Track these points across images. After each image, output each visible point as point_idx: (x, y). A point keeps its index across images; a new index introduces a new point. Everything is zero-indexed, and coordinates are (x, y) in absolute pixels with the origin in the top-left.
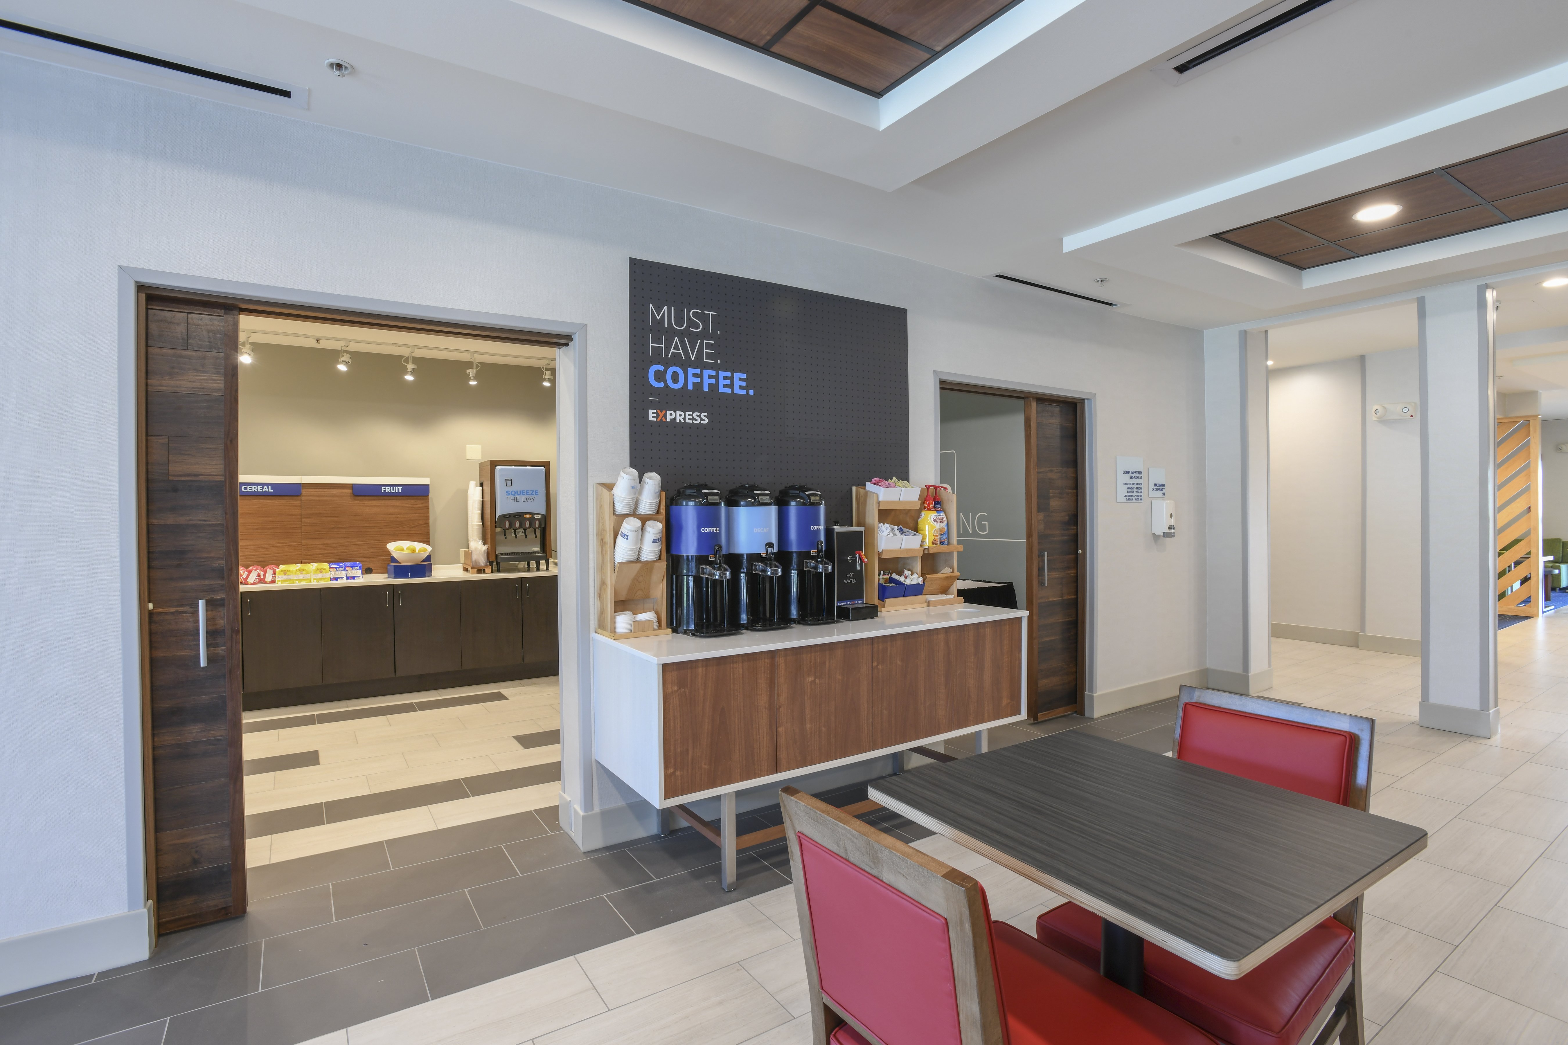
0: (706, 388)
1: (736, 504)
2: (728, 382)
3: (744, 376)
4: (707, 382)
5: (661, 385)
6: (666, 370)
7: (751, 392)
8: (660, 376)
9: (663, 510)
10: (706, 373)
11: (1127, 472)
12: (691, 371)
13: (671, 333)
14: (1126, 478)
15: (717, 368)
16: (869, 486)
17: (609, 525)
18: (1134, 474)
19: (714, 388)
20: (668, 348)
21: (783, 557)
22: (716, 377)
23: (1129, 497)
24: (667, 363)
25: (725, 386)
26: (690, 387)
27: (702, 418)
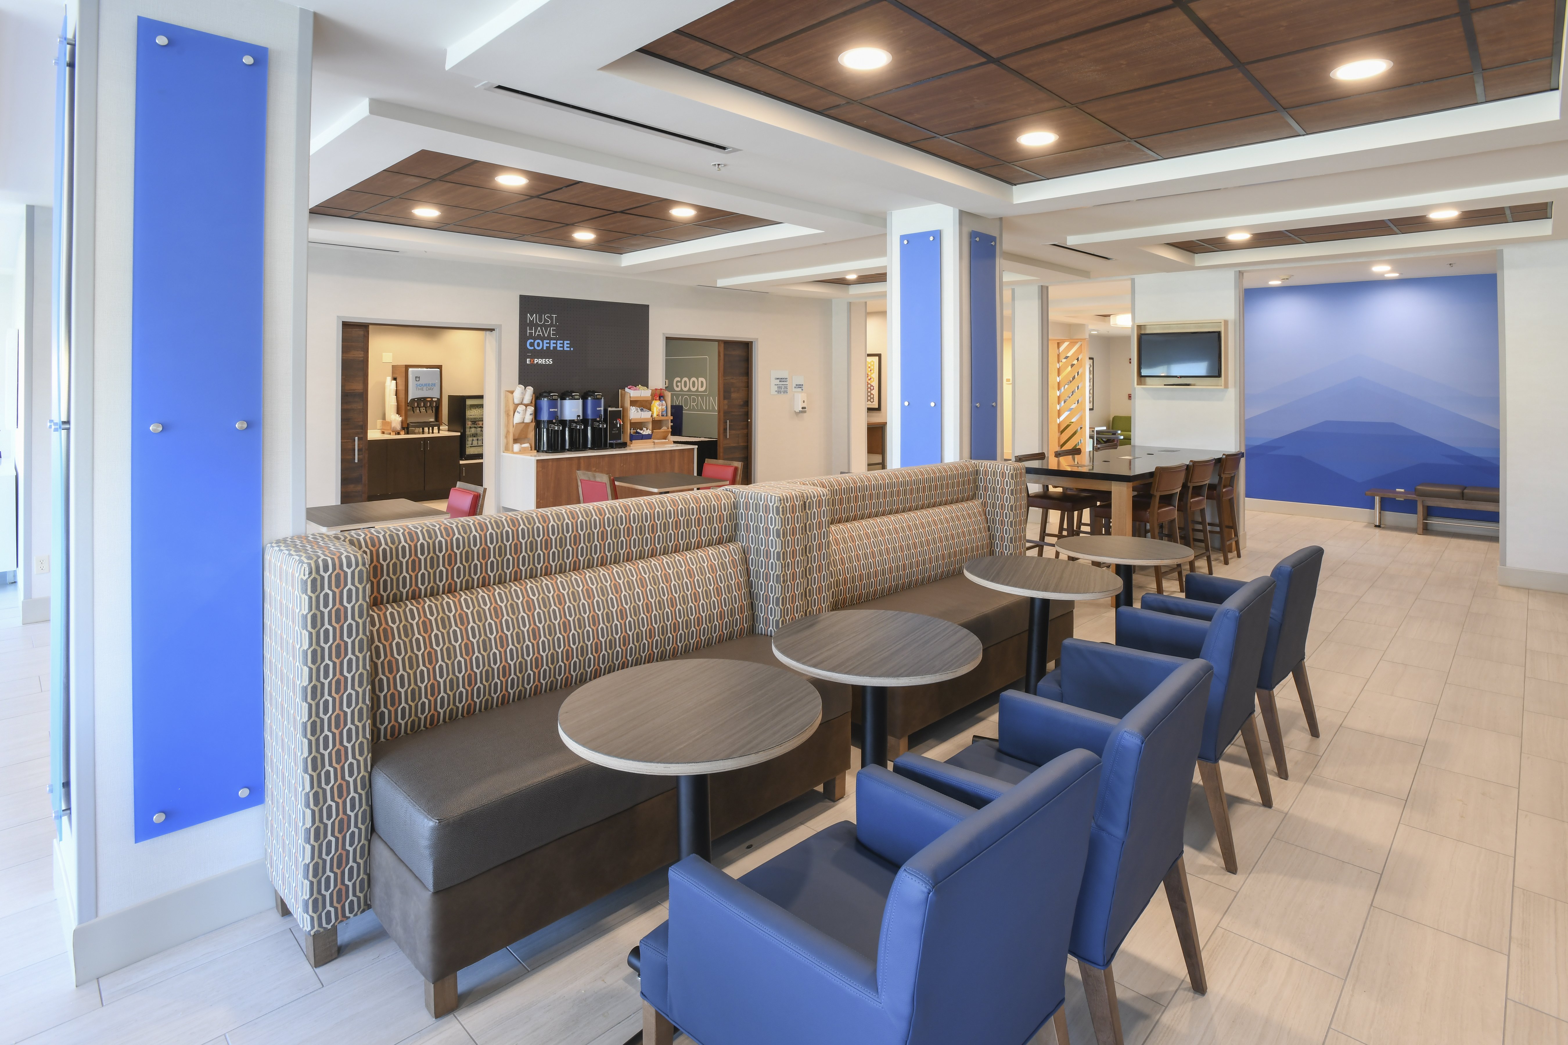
0: (552, 348)
1: (565, 399)
2: (562, 345)
3: (569, 342)
4: (552, 345)
5: (533, 348)
6: (534, 342)
7: (572, 349)
8: (532, 344)
9: (534, 402)
10: (552, 342)
11: (778, 379)
12: (545, 341)
13: (537, 326)
14: (778, 382)
15: (557, 339)
16: (627, 389)
17: (512, 409)
18: (781, 380)
19: (555, 348)
20: (535, 332)
21: (584, 421)
22: (556, 343)
23: (779, 392)
24: (535, 339)
25: (560, 347)
26: (545, 348)
27: (550, 362)
